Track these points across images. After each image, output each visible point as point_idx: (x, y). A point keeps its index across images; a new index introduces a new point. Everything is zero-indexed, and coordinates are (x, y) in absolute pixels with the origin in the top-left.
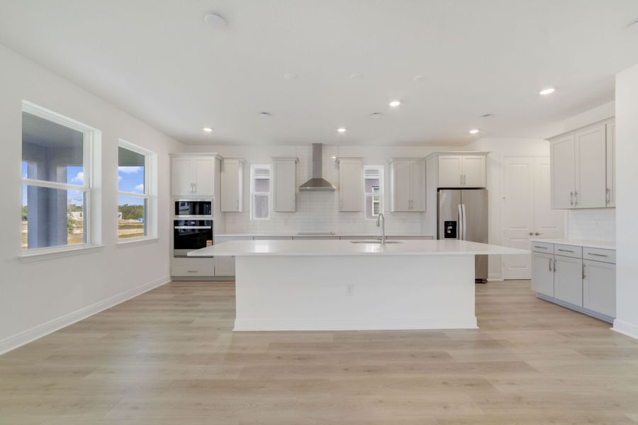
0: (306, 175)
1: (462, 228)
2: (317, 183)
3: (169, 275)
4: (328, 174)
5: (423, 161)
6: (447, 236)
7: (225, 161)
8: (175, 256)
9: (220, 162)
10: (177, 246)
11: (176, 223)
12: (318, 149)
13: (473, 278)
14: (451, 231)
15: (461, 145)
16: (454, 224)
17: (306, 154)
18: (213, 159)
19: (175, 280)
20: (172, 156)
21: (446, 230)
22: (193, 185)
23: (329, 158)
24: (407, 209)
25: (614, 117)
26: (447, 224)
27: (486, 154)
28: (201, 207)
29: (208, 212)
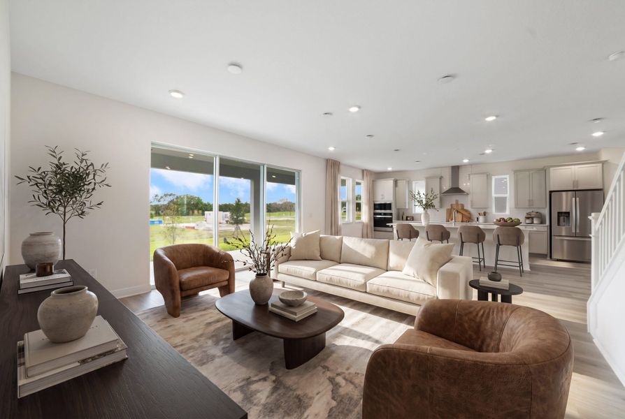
0: (447, 186)
2: (456, 190)
4: (463, 185)
7: (399, 181)
9: (396, 182)
10: (375, 225)
11: (375, 214)
18: (392, 181)
20: (373, 181)
22: (382, 195)
23: (463, 176)
28: (386, 206)
29: (390, 209)
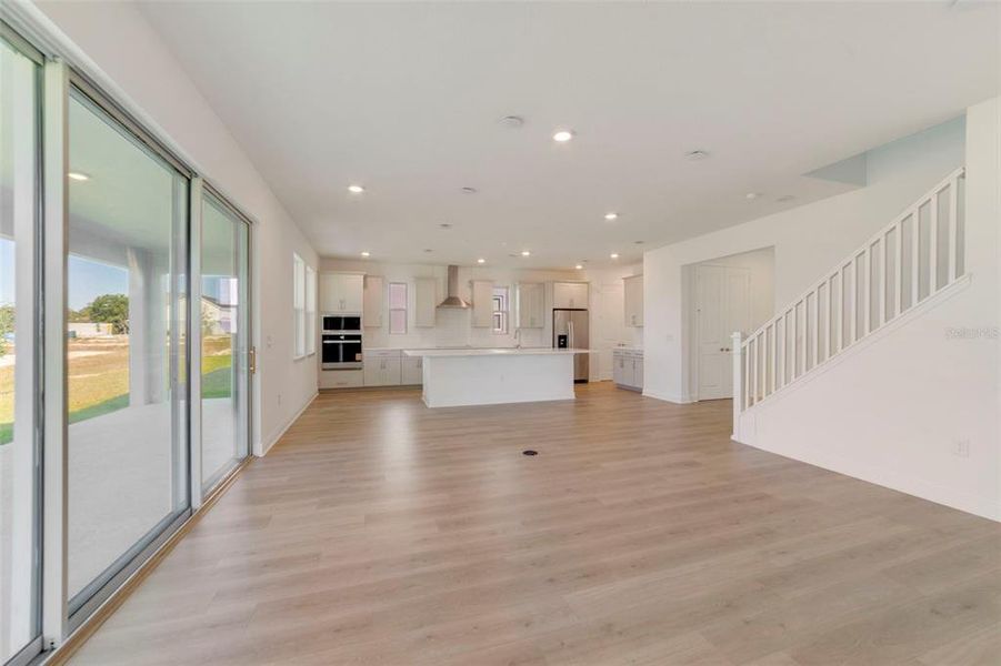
1: (571, 340)
3: (317, 388)
5: (542, 285)
6: (560, 346)
8: (324, 370)
12: (453, 270)
13: (572, 379)
14: (562, 342)
15: (569, 275)
16: (565, 337)
17: (442, 274)
19: (322, 391)
21: (559, 342)
24: (530, 325)
25: (642, 275)
26: (560, 337)
27: (587, 283)
